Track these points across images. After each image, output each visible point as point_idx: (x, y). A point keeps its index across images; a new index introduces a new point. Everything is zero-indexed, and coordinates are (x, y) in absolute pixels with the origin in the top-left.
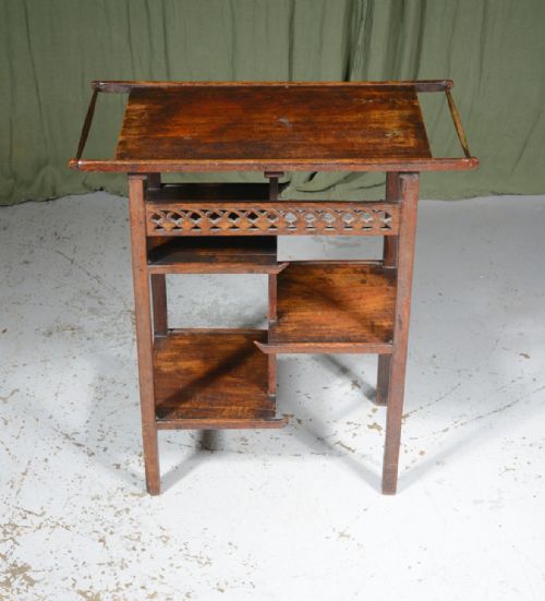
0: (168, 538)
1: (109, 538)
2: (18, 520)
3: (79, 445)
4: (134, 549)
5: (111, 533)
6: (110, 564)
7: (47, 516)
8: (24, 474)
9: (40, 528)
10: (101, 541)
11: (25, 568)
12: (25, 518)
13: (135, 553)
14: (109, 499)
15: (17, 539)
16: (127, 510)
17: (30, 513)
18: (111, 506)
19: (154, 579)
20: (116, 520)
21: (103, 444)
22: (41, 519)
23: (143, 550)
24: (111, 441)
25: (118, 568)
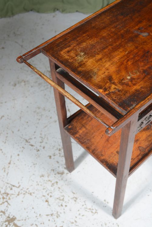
0: (76, 198)
1: (50, 200)
2: (8, 191)
3: (32, 145)
4: (62, 205)
5: (51, 196)
6: (52, 215)
7: (21, 188)
8: (10, 163)
9: (18, 195)
10: (47, 201)
11: (13, 219)
12: (11, 189)
13: (62, 208)
14: (48, 177)
15: (9, 201)
16: (57, 182)
17: (14, 186)
18: (49, 181)
19: (73, 223)
20: (52, 188)
21: (43, 145)
22: (19, 190)
23: (66, 206)
24: (46, 143)
25: (55, 217)
